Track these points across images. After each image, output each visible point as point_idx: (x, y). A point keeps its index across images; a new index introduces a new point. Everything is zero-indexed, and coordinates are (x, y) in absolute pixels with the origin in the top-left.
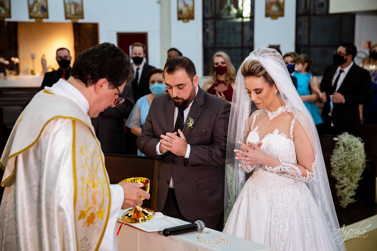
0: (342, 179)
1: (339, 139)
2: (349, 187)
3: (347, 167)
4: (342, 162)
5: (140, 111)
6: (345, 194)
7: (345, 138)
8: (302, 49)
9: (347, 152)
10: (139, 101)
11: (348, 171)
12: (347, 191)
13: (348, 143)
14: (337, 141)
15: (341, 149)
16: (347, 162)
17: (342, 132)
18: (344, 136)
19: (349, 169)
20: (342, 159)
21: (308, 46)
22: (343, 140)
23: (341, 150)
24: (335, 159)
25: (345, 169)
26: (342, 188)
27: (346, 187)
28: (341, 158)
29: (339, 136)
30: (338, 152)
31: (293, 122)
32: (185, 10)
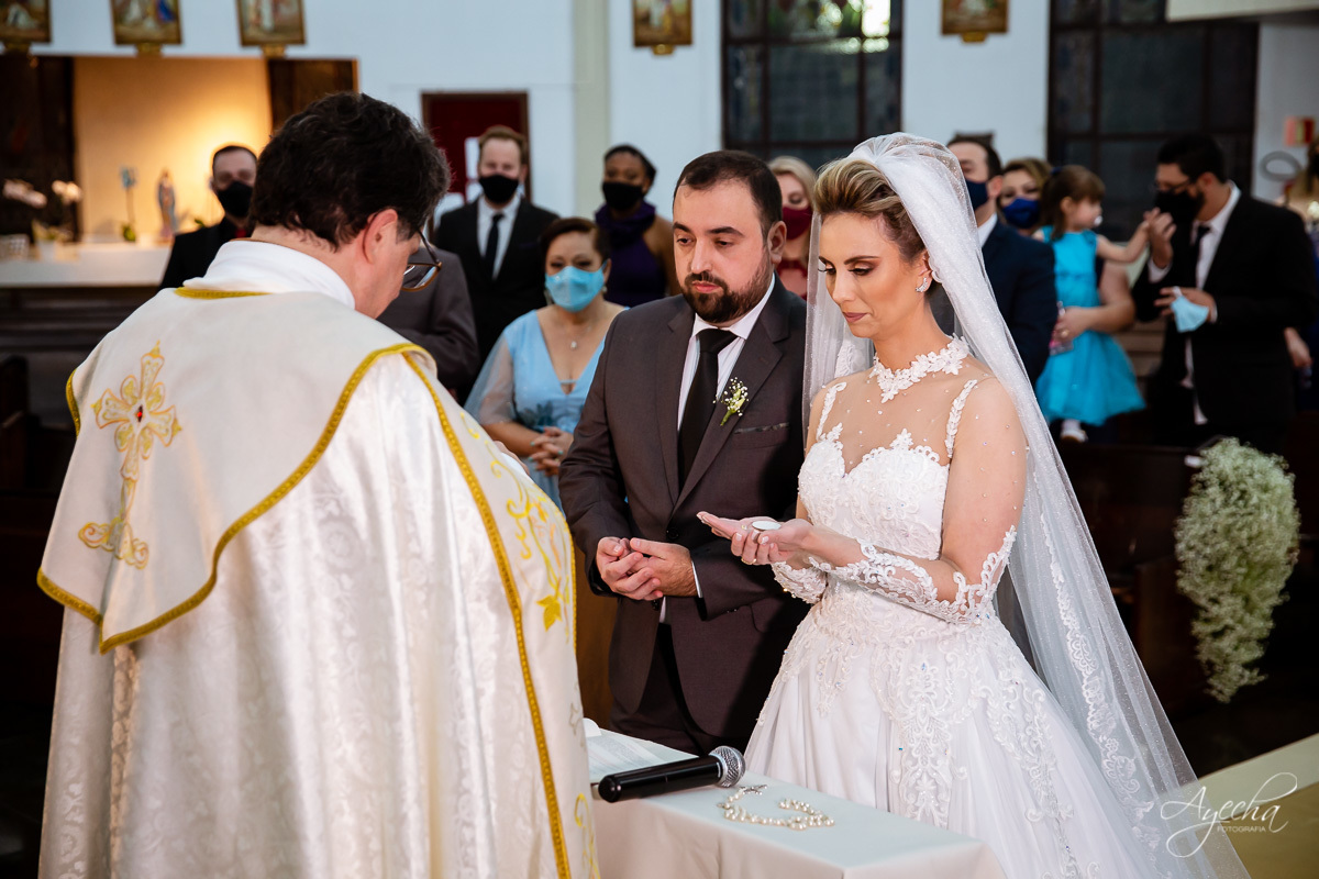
0: (1215, 601)
1: (1206, 462)
2: (1239, 628)
3: (1234, 560)
4: (1216, 543)
5: (512, 364)
6: (1227, 655)
7: (1228, 458)
8: (1071, 148)
9: (1233, 509)
10: (511, 333)
11: (1238, 574)
12: (1235, 643)
13: (1236, 476)
14: (1199, 470)
15: (1211, 497)
16: (1233, 541)
17: (1216, 438)
18: (1223, 452)
19: (1239, 565)
20: (1215, 531)
21: (1094, 136)
22: (1221, 466)
23: (1213, 501)
24: (1193, 532)
25: (1226, 566)
26: (1217, 635)
27: (1229, 631)
28: (1211, 527)
29: (1204, 452)
30: (1201, 506)
31: (958, 405)
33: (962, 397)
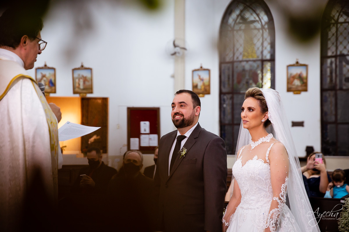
31: (269, 149)
32: (200, 84)
33: (270, 147)
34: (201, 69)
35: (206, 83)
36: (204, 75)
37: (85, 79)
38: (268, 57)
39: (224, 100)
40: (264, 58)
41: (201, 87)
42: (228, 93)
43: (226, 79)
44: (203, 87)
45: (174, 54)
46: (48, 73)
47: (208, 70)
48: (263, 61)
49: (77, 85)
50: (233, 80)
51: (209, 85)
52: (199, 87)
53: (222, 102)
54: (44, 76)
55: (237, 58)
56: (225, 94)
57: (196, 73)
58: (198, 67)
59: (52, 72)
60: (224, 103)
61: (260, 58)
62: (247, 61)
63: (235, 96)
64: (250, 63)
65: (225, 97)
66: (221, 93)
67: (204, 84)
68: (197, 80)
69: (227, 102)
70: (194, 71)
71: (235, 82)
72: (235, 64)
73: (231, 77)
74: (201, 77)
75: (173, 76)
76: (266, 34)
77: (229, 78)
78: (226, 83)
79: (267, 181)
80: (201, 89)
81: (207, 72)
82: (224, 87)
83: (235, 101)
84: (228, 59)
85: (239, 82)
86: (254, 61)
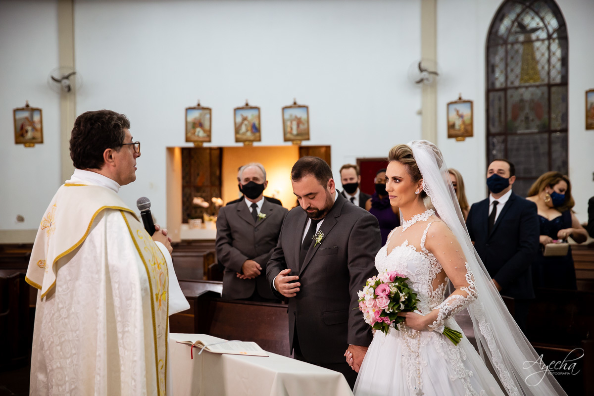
31: (425, 232)
32: (458, 123)
33: (427, 229)
34: (460, 101)
35: (467, 121)
36: (464, 110)
37: (299, 122)
38: (558, 80)
39: (494, 145)
40: (552, 82)
41: (460, 126)
42: (499, 134)
43: (497, 114)
44: (463, 127)
45: (421, 81)
46: (250, 114)
47: (470, 102)
48: (550, 86)
49: (288, 129)
50: (506, 116)
51: (471, 124)
52: (457, 127)
53: (491, 147)
54: (245, 119)
55: (512, 83)
56: (494, 135)
57: (452, 107)
58: (455, 98)
59: (255, 112)
60: (493, 149)
61: (546, 81)
62: (527, 87)
63: (510, 138)
64: (530, 89)
65: (495, 140)
66: (489, 135)
67: (464, 123)
68: (453, 117)
69: (498, 147)
70: (449, 104)
71: (510, 117)
72: (509, 92)
73: (503, 111)
74: (460, 113)
75: (420, 113)
76: (555, 47)
77: (500, 113)
78: (497, 119)
79: (419, 278)
80: (459, 130)
81: (468, 105)
82: (493, 125)
83: (509, 146)
84: (498, 85)
85: (515, 118)
86: (538, 86)
